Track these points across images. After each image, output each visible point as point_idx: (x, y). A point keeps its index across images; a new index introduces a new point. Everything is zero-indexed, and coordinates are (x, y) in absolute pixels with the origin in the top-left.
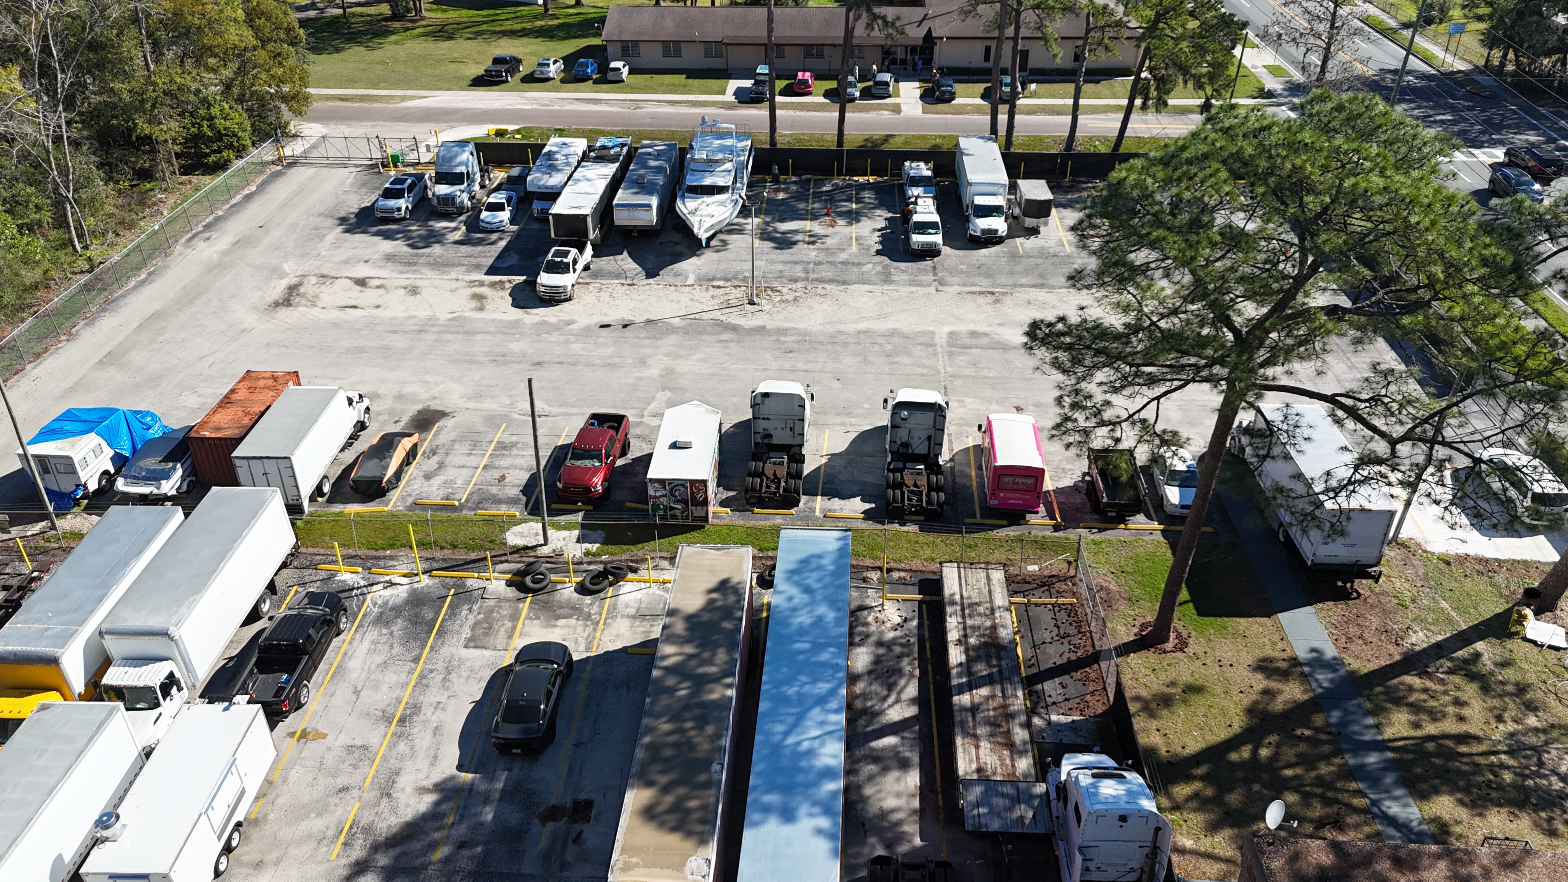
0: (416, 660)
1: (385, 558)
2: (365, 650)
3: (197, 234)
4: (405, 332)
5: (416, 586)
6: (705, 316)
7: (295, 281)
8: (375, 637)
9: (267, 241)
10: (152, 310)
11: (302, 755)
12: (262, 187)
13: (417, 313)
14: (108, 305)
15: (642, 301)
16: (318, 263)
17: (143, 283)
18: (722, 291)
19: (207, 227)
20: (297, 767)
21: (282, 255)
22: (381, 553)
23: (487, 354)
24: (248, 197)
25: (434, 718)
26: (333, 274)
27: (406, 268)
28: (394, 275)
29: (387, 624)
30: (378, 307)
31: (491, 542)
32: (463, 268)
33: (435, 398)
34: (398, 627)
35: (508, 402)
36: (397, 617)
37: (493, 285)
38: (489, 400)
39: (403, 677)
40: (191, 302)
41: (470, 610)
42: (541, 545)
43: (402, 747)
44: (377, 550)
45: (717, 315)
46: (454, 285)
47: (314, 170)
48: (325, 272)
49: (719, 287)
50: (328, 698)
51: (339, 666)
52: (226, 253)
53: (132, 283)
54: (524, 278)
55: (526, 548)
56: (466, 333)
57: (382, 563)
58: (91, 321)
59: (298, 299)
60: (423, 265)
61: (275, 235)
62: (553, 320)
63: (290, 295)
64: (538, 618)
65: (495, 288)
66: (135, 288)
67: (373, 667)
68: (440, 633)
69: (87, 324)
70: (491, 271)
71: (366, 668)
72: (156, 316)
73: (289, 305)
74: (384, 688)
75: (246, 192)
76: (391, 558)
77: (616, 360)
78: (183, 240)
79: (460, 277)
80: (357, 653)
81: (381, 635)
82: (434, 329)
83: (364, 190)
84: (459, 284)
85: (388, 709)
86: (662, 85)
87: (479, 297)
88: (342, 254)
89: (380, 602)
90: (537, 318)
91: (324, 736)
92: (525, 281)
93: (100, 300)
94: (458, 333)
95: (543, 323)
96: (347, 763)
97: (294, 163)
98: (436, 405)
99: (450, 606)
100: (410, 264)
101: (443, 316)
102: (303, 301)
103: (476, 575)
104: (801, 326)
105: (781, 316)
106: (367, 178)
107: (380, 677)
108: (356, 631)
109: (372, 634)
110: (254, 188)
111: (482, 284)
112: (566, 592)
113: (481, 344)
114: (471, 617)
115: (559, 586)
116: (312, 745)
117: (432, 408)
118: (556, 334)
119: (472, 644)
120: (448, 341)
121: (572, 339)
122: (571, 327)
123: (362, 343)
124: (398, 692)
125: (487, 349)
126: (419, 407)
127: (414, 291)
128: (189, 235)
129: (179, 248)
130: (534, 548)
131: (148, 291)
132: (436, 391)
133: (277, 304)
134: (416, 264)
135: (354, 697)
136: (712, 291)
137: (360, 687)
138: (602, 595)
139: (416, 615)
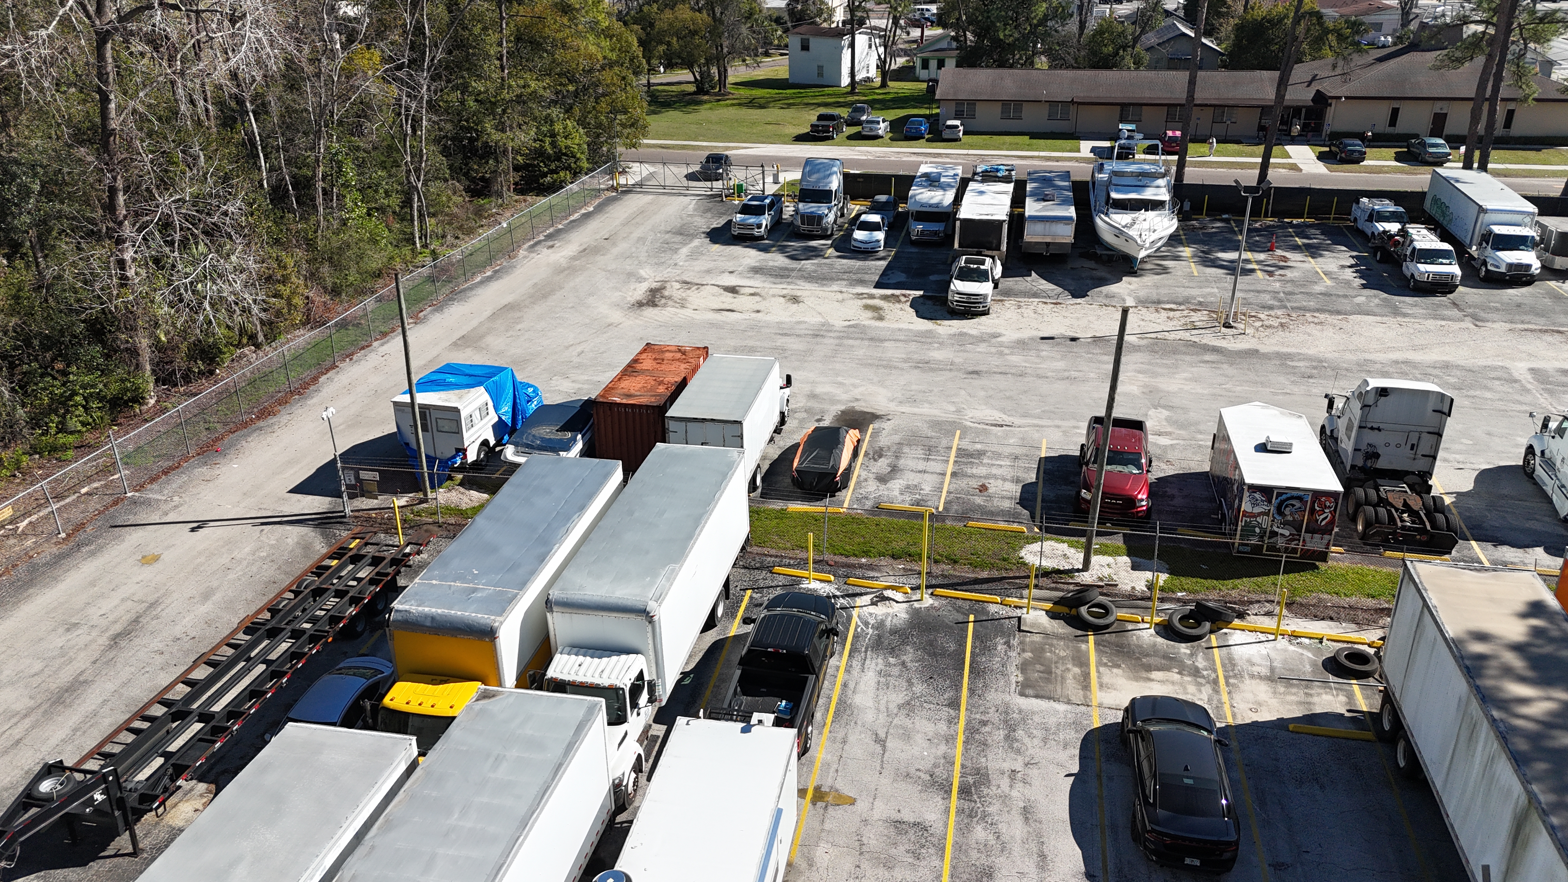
0: (954, 704)
1: (861, 566)
2: (872, 683)
3: (539, 242)
4: (798, 336)
5: (916, 605)
6: (1171, 336)
7: (654, 285)
8: (880, 667)
9: (615, 251)
10: (505, 302)
11: (827, 826)
12: (599, 209)
13: (806, 319)
14: (454, 296)
15: (1078, 319)
16: (679, 272)
17: (489, 279)
18: (1178, 314)
19: (549, 237)
20: (822, 844)
21: (636, 262)
22: (853, 560)
23: (905, 361)
24: (587, 216)
25: (1014, 793)
26: (696, 281)
27: (778, 280)
28: (767, 285)
29: (892, 651)
30: (758, 311)
31: (1004, 560)
32: (845, 283)
33: (857, 400)
34: (909, 655)
35: (953, 409)
36: (904, 643)
37: (885, 298)
38: (926, 405)
39: (942, 727)
40: (545, 296)
41: (1007, 643)
42: (1078, 570)
43: (980, 833)
44: (847, 557)
45: (1186, 335)
46: (840, 296)
47: (650, 197)
48: (688, 280)
49: (1171, 310)
50: (838, 745)
51: (841, 702)
52: (573, 258)
53: (478, 279)
54: (921, 293)
55: (1058, 572)
56: (871, 339)
57: (858, 572)
58: (439, 308)
59: (663, 301)
60: (798, 278)
61: (622, 246)
62: (974, 332)
63: (654, 296)
64: (1119, 666)
65: (890, 301)
66: (482, 282)
67: (893, 707)
68: (975, 671)
69: (436, 310)
70: (878, 285)
71: (883, 708)
72: (509, 308)
73: (655, 305)
74: (919, 739)
75: (583, 211)
76: (871, 567)
77: (1074, 374)
78: (526, 246)
79: (844, 290)
80: (862, 687)
81: (889, 665)
82: (832, 334)
83: (709, 215)
84: (845, 295)
85: (938, 772)
86: (1004, 144)
87: (875, 309)
88: (702, 264)
89: (872, 621)
90: (953, 331)
91: (853, 802)
92: (921, 296)
93: (446, 290)
94: (862, 339)
95: (962, 334)
96: (902, 848)
97: (628, 190)
98: (860, 406)
99: (976, 636)
100: (782, 277)
101: (839, 324)
102: (670, 303)
103: (999, 599)
104: (1311, 352)
105: (1274, 341)
106: (710, 205)
107: (908, 723)
108: (850, 655)
109: (875, 664)
110: (591, 209)
111: (872, 297)
112: (1144, 634)
113: (893, 351)
114: (1013, 654)
115: (1130, 627)
116: (836, 814)
117: (858, 408)
118: (984, 345)
119: (1030, 691)
120: (853, 346)
121: (1006, 351)
122: (999, 339)
123: (751, 343)
124: (943, 748)
125: (904, 356)
126: (843, 408)
127: (795, 300)
128: (532, 243)
129: (522, 253)
130: (1070, 572)
131: (495, 287)
132: (856, 392)
133: (640, 304)
134: (788, 277)
135: (878, 749)
136: (1164, 314)
137: (882, 735)
138: (1203, 643)
139: (931, 643)
